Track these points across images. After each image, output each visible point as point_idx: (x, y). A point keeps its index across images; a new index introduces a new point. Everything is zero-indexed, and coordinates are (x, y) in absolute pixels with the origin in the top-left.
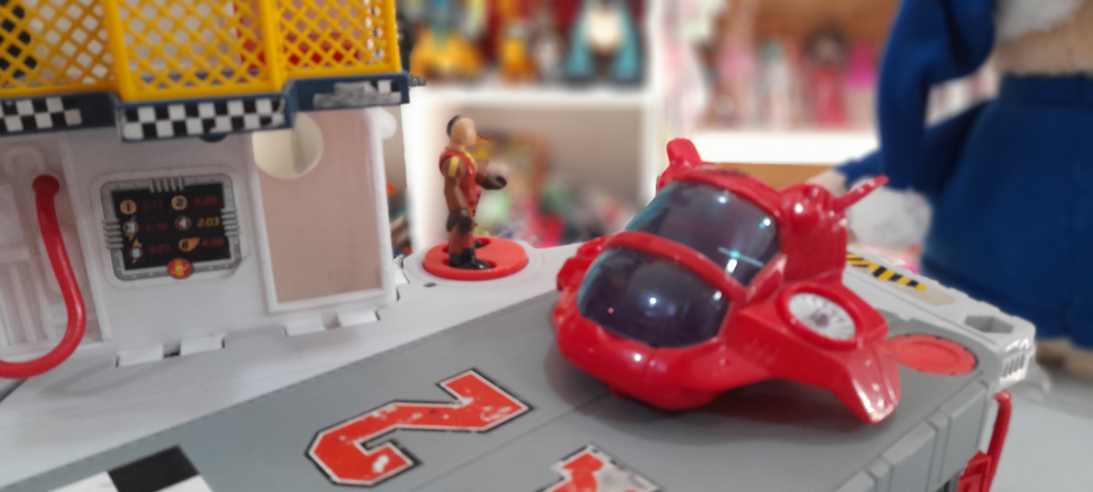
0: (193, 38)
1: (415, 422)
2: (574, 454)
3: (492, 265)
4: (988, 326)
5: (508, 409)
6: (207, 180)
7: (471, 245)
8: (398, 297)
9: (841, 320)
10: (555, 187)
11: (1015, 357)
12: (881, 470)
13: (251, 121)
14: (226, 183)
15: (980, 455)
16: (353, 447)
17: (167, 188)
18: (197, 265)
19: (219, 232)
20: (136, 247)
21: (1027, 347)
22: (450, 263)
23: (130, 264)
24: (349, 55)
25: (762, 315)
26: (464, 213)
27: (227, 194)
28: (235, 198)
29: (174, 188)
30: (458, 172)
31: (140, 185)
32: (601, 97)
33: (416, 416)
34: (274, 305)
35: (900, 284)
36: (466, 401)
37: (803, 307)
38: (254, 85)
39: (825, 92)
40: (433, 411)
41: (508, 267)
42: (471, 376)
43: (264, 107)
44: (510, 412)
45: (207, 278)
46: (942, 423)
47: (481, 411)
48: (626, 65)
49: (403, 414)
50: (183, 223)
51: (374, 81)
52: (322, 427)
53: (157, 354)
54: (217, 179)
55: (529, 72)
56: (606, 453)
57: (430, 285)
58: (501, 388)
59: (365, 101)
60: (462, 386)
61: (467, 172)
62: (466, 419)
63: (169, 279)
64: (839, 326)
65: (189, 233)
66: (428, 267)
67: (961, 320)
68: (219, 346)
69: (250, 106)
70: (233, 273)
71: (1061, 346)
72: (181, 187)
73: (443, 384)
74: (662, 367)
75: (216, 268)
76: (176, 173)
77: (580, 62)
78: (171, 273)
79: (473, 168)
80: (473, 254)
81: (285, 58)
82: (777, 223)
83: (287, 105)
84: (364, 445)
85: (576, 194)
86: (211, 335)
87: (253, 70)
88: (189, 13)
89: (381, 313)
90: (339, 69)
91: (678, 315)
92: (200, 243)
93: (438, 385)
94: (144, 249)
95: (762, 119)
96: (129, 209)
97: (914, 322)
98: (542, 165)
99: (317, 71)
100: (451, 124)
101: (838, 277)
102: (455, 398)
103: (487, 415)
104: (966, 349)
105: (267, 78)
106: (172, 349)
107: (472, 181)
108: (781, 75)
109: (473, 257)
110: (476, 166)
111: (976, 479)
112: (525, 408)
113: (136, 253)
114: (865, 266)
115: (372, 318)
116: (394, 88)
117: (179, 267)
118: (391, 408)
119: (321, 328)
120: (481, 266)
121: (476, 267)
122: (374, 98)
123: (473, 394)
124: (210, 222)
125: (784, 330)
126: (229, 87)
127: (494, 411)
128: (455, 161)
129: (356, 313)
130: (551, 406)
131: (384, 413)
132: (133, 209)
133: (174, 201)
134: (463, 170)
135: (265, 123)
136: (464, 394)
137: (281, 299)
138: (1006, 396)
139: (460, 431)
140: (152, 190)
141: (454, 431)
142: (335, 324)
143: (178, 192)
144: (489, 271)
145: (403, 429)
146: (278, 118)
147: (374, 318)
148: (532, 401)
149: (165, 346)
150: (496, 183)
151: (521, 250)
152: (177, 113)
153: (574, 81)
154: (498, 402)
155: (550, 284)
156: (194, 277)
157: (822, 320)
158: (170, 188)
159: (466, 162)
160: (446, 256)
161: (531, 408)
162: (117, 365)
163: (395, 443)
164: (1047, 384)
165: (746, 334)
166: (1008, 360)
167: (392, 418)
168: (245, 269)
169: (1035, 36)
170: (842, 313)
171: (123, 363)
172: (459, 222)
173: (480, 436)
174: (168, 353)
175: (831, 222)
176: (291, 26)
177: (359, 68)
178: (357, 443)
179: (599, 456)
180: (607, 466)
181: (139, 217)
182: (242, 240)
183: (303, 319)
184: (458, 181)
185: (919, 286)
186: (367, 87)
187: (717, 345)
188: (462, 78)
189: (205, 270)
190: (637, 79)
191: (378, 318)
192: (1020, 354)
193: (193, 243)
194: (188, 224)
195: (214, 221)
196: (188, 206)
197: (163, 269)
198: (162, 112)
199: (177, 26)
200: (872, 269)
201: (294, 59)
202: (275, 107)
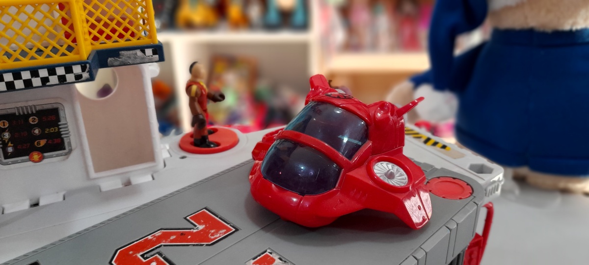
0: (33, 32)
1: (172, 241)
2: (259, 256)
3: (218, 144)
4: (481, 170)
5: (224, 231)
6: (49, 107)
7: (206, 132)
8: (165, 166)
9: (401, 175)
10: (262, 86)
11: (493, 186)
12: (420, 255)
13: (70, 78)
14: (60, 107)
15: (477, 236)
16: (136, 256)
17: (26, 113)
18: (46, 154)
19: (58, 135)
20: (10, 146)
21: (501, 179)
22: (195, 144)
23: (7, 156)
24: (127, 35)
25: (359, 174)
26: (201, 117)
27: (61, 114)
28: (66, 116)
29: (30, 112)
30: (196, 93)
31: (10, 111)
32: (285, 36)
33: (173, 237)
34: (93, 174)
35: (438, 147)
36: (201, 227)
37: (381, 169)
38: (71, 57)
39: (407, 31)
40: (182, 234)
41: (228, 145)
42: (204, 212)
43: (77, 69)
44: (225, 233)
45: (52, 162)
46: (453, 226)
47: (209, 233)
48: (299, 18)
49: (165, 236)
50: (37, 131)
51: (143, 49)
52: (120, 247)
53: (26, 205)
54: (55, 106)
55: (245, 23)
56: (277, 254)
57: (183, 158)
58: (220, 218)
59: (138, 61)
60: (199, 217)
61: (202, 93)
62: (201, 238)
63: (30, 163)
64: (400, 179)
65: (41, 137)
66: (182, 147)
67: (467, 167)
68: (61, 199)
69: (69, 69)
70: (67, 158)
71: (524, 171)
72: (34, 112)
73: (188, 218)
74: (307, 205)
75: (57, 156)
76: (30, 103)
77: (273, 17)
78: (31, 160)
79: (205, 91)
80: (208, 138)
81: (89, 38)
82: (367, 124)
83: (90, 68)
84: (142, 256)
85: (275, 89)
86: (57, 193)
87: (70, 49)
88: (30, 18)
89: (155, 176)
90: (122, 43)
91: (315, 175)
92: (47, 142)
93: (185, 218)
94: (14, 147)
95: (374, 47)
96: (4, 125)
97: (443, 170)
98: (254, 74)
99: (110, 45)
100: (192, 66)
101: (401, 150)
102: (195, 226)
103: (212, 235)
104: (468, 184)
105: (78, 53)
106: (34, 202)
107: (205, 97)
108: (384, 22)
109: (207, 140)
110: (207, 90)
111: (475, 249)
112: (234, 230)
113: (10, 150)
114: (420, 138)
115: (149, 178)
116: (154, 53)
117: (36, 156)
118: (158, 234)
119: (121, 186)
120: (212, 146)
121: (209, 146)
122: (143, 58)
123: (204, 223)
124: (52, 130)
125: (370, 182)
126: (56, 59)
127: (217, 232)
128: (194, 88)
129: (141, 176)
130: (248, 227)
131: (154, 236)
132: (7, 125)
133: (31, 119)
134: (199, 92)
135: (78, 78)
136: (200, 224)
137: (97, 171)
138: (491, 205)
139: (197, 245)
140: (17, 114)
141: (194, 245)
142: (128, 183)
143: (33, 114)
144: (217, 148)
145: (165, 246)
146: (86, 75)
147: (151, 179)
148: (238, 226)
149: (31, 200)
150: (219, 98)
151: (234, 135)
152: (26, 75)
153: (270, 27)
154: (219, 227)
155: (249, 156)
156: (45, 161)
157: (391, 176)
158: (28, 112)
159: (201, 88)
160: (192, 140)
161: (237, 230)
162: (3, 213)
163: (160, 254)
164: (517, 191)
165: (351, 185)
166: (490, 188)
167: (159, 239)
168: (74, 155)
169: (508, 9)
170: (402, 171)
171: (6, 212)
172: (198, 121)
173: (208, 247)
174: (33, 204)
175: (395, 123)
176: (92, 20)
177: (134, 42)
178: (139, 255)
179: (273, 256)
180: (277, 261)
181: (10, 129)
182: (72, 139)
183: (110, 182)
184: (197, 98)
185: (447, 148)
186: (139, 53)
187: (336, 192)
188: (207, 27)
189: (51, 157)
190: (305, 26)
191: (153, 179)
192: (496, 184)
193: (43, 142)
194: (39, 132)
195: (55, 130)
196: (38, 122)
197: (27, 157)
198: (17, 75)
199: (23, 26)
200: (423, 139)
201: (95, 39)
202: (83, 70)
